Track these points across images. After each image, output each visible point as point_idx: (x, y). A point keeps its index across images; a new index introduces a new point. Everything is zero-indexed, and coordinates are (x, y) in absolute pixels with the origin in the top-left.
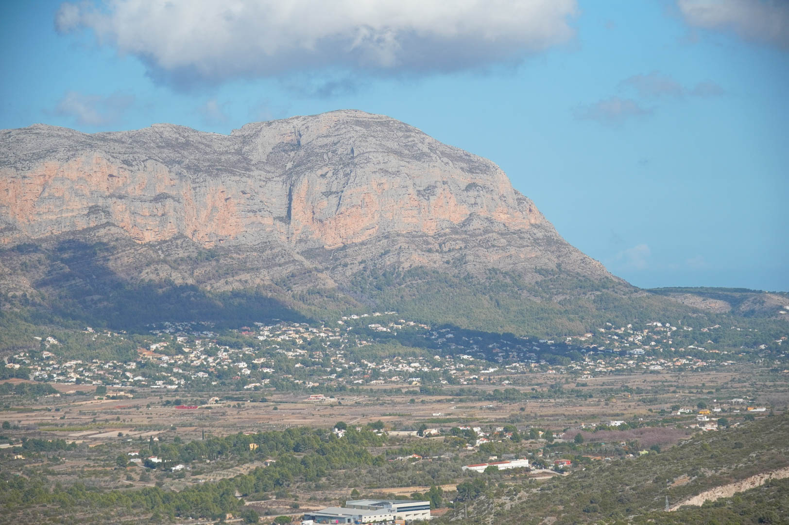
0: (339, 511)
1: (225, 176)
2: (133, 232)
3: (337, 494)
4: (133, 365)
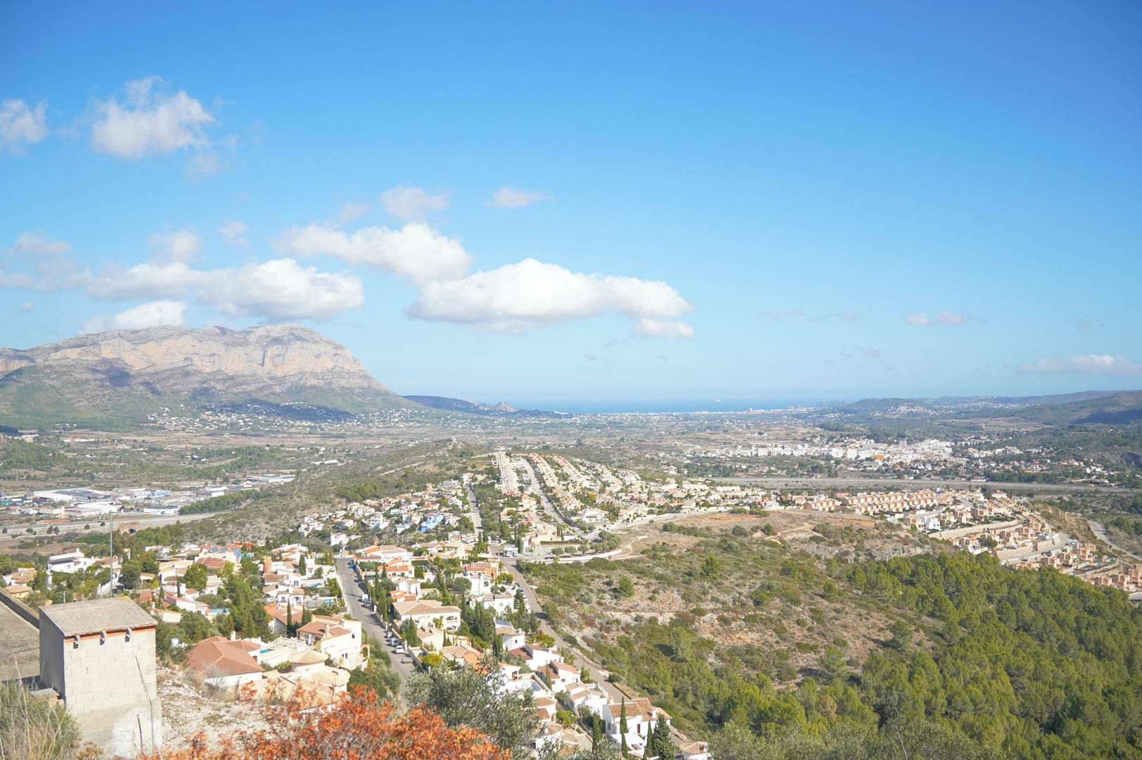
0: (261, 478)
1: (239, 347)
2: (202, 368)
3: (260, 471)
4: (198, 420)
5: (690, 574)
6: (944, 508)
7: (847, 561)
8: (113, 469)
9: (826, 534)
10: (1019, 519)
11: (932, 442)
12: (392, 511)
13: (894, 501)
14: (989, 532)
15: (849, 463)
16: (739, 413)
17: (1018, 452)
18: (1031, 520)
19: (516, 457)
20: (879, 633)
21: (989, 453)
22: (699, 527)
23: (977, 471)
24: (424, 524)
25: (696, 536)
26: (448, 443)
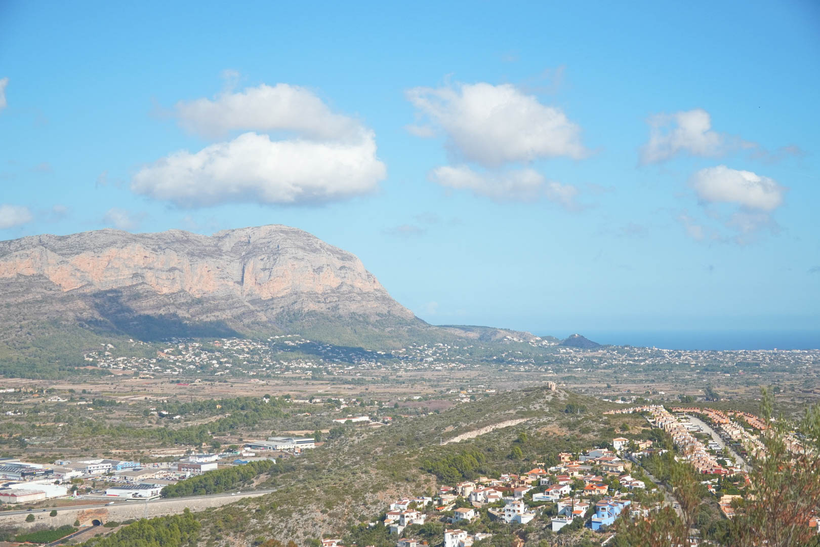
0: (265, 443)
1: (208, 259)
2: (157, 288)
3: (264, 433)
4: (154, 361)
8: (52, 432)
12: (535, 496)
19: (681, 413)
24: (595, 517)
26: (545, 392)
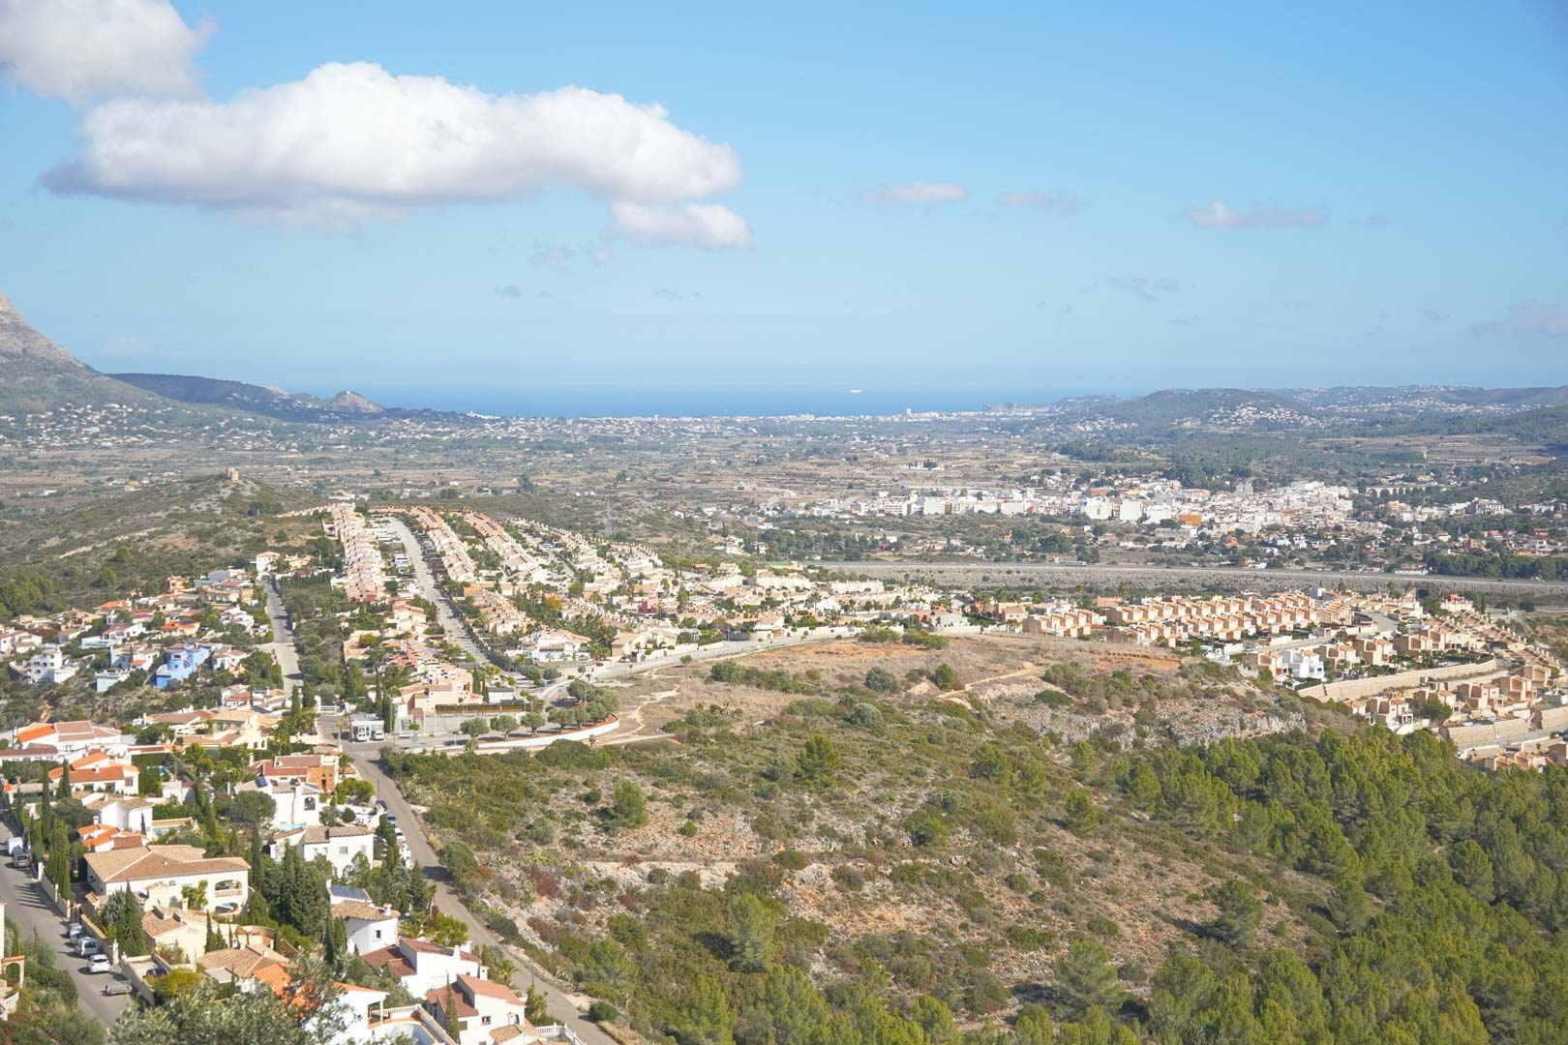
5: (771, 776)
6: (1333, 633)
7: (1117, 745)
9: (1072, 685)
10: (1499, 657)
11: (1309, 486)
12: (85, 641)
13: (1222, 617)
14: (1432, 687)
15: (1123, 532)
16: (881, 419)
17: (1501, 510)
18: (1528, 660)
19: (381, 515)
20: (1187, 907)
21: (1436, 512)
22: (792, 671)
23: (1408, 551)
24: (163, 670)
25: (785, 690)
26: (221, 484)
